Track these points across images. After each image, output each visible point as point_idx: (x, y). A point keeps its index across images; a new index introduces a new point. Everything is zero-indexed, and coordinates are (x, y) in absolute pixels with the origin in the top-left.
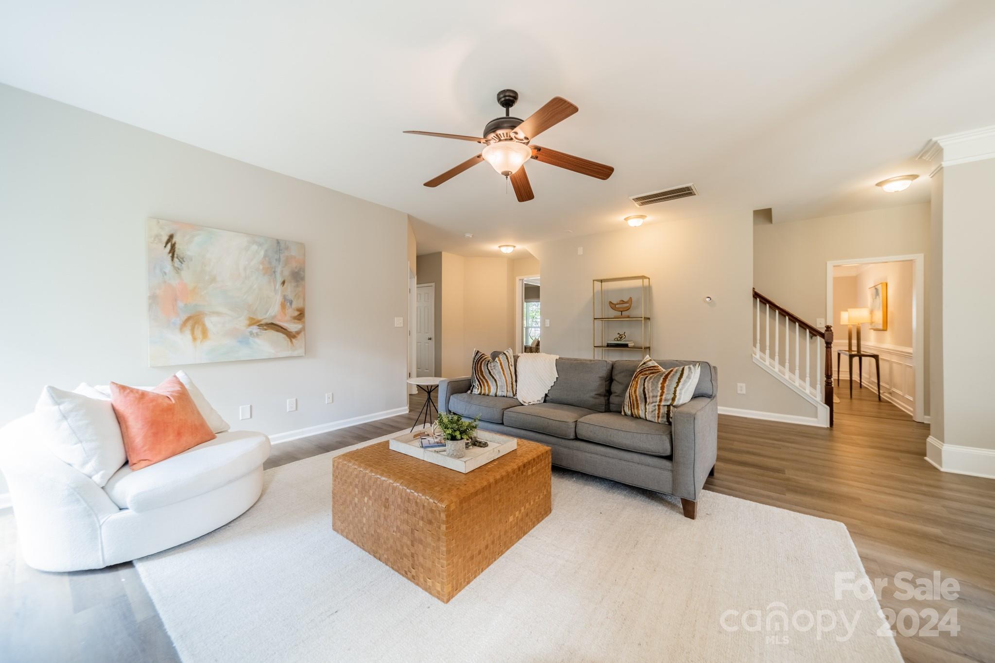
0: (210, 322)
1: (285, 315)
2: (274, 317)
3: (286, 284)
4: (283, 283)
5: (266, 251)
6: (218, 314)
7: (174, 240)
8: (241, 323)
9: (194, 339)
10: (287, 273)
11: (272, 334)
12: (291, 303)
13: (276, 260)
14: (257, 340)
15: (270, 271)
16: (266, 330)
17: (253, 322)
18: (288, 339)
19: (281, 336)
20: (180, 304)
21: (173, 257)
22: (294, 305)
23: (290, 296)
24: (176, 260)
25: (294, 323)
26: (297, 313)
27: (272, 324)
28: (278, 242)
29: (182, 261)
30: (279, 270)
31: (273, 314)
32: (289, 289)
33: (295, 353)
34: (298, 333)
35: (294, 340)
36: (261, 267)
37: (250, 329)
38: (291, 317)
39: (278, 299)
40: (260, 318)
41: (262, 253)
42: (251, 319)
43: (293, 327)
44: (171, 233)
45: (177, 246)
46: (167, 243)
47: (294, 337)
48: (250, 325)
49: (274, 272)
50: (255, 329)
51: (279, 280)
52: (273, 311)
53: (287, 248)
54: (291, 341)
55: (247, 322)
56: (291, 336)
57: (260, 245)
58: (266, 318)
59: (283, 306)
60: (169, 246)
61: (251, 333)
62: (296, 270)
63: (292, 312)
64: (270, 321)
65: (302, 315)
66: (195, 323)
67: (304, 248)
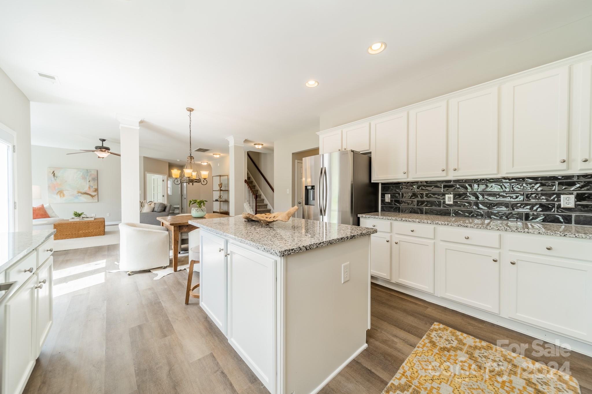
0: (65, 192)
1: (90, 190)
3: (90, 182)
4: (89, 181)
6: (68, 190)
7: (54, 172)
8: (75, 193)
9: (61, 197)
10: (90, 179)
11: (86, 195)
12: (92, 187)
13: (87, 175)
14: (80, 197)
15: (84, 178)
16: (84, 194)
17: (79, 192)
19: (89, 196)
20: (56, 188)
21: (54, 176)
22: (94, 187)
23: (92, 185)
24: (55, 177)
26: (94, 190)
27: (86, 193)
28: (87, 170)
29: (57, 177)
30: (88, 178)
31: (86, 190)
32: (92, 183)
33: (94, 201)
34: (95, 195)
35: (93, 197)
36: (81, 177)
37: (78, 194)
38: (92, 191)
39: (88, 186)
40: (81, 191)
41: (82, 174)
43: (93, 194)
44: (54, 170)
45: (55, 174)
46: (52, 173)
47: (94, 196)
48: (78, 193)
49: (86, 179)
50: (80, 194)
51: (88, 181)
52: (86, 189)
53: (90, 172)
54: (93, 198)
55: (77, 192)
56: (92, 196)
57: (81, 171)
58: (84, 191)
59: (89, 188)
60: (53, 174)
61: (78, 195)
62: (94, 177)
63: (92, 189)
65: (96, 190)
66: (61, 193)
67: (97, 171)
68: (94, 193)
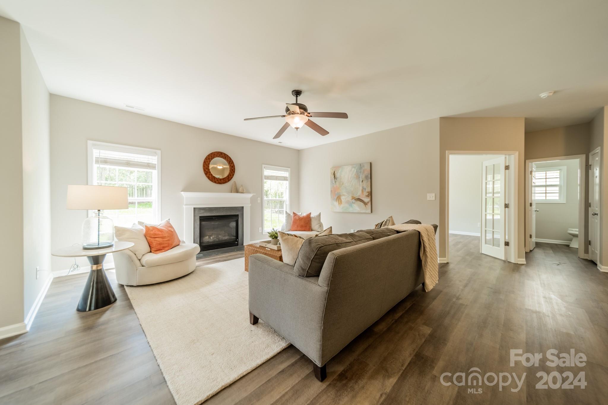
0: (343, 198)
1: (363, 194)
2: (359, 196)
4: (362, 181)
5: (357, 170)
6: (344, 195)
7: (335, 173)
8: (350, 199)
9: (339, 204)
10: (364, 177)
11: (359, 202)
12: (365, 190)
13: (360, 172)
14: (354, 205)
16: (357, 201)
18: (364, 205)
19: (362, 203)
20: (336, 193)
21: (335, 178)
22: (367, 191)
23: (365, 187)
25: (367, 198)
26: (368, 194)
27: (359, 199)
28: (361, 165)
29: (337, 179)
30: (361, 176)
32: (365, 184)
33: (367, 212)
34: (368, 202)
35: (366, 206)
36: (355, 176)
37: (352, 201)
38: (365, 195)
39: (361, 188)
40: (355, 196)
41: (356, 171)
42: (353, 197)
44: (334, 171)
45: (335, 175)
46: (333, 174)
47: (367, 204)
48: (352, 199)
49: (359, 177)
50: (354, 201)
51: (361, 180)
52: (359, 193)
53: (363, 167)
55: (351, 198)
56: (365, 204)
57: (355, 168)
58: (357, 196)
59: (363, 191)
62: (367, 175)
63: (366, 193)
64: (358, 198)
65: (370, 194)
66: (338, 198)
67: (371, 164)
68: (367, 199)
